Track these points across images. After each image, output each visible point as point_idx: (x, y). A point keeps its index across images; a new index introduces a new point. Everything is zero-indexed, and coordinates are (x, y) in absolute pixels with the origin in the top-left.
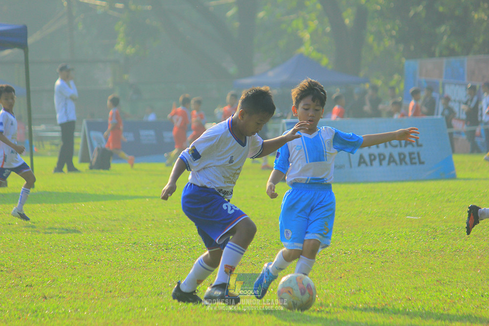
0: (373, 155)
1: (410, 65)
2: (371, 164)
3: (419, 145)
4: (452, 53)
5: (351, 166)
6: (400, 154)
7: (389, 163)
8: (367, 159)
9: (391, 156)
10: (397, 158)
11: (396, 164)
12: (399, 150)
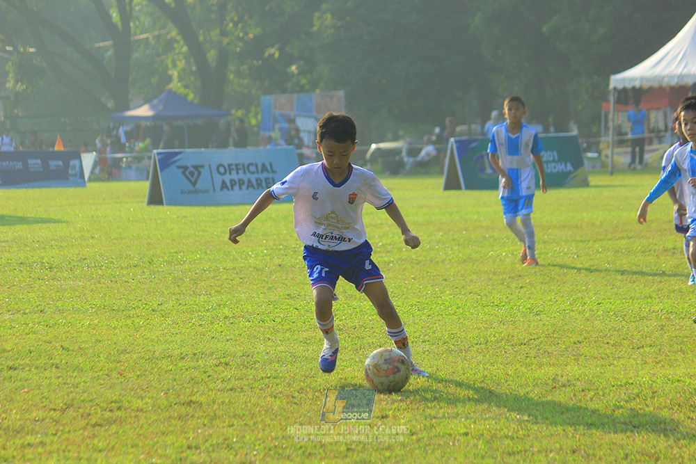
0: (235, 181)
1: (267, 99)
2: (232, 189)
3: (274, 172)
4: (302, 89)
5: (214, 190)
6: (257, 180)
7: (248, 188)
8: (229, 184)
9: (249, 181)
10: (254, 183)
11: (254, 188)
12: (256, 176)
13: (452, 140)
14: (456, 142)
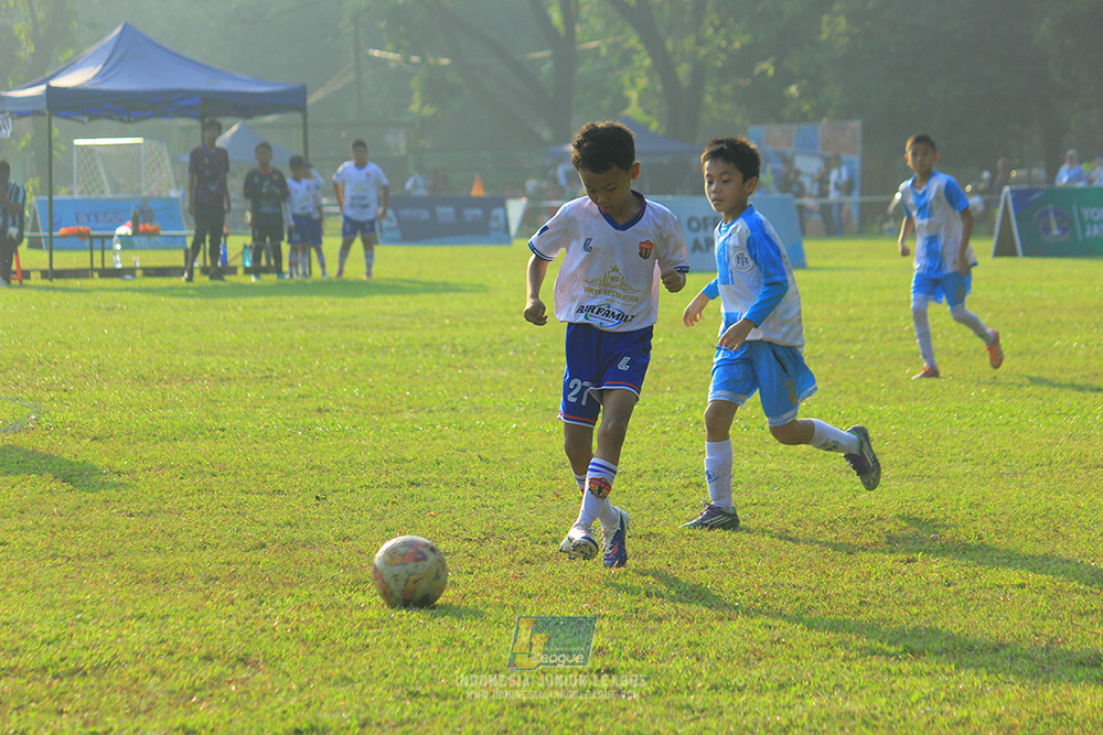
1: (756, 131)
2: (708, 250)
4: (803, 118)
8: (702, 244)
13: (1007, 189)
14: (1012, 192)
